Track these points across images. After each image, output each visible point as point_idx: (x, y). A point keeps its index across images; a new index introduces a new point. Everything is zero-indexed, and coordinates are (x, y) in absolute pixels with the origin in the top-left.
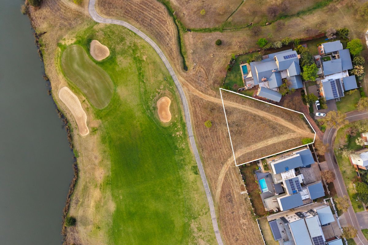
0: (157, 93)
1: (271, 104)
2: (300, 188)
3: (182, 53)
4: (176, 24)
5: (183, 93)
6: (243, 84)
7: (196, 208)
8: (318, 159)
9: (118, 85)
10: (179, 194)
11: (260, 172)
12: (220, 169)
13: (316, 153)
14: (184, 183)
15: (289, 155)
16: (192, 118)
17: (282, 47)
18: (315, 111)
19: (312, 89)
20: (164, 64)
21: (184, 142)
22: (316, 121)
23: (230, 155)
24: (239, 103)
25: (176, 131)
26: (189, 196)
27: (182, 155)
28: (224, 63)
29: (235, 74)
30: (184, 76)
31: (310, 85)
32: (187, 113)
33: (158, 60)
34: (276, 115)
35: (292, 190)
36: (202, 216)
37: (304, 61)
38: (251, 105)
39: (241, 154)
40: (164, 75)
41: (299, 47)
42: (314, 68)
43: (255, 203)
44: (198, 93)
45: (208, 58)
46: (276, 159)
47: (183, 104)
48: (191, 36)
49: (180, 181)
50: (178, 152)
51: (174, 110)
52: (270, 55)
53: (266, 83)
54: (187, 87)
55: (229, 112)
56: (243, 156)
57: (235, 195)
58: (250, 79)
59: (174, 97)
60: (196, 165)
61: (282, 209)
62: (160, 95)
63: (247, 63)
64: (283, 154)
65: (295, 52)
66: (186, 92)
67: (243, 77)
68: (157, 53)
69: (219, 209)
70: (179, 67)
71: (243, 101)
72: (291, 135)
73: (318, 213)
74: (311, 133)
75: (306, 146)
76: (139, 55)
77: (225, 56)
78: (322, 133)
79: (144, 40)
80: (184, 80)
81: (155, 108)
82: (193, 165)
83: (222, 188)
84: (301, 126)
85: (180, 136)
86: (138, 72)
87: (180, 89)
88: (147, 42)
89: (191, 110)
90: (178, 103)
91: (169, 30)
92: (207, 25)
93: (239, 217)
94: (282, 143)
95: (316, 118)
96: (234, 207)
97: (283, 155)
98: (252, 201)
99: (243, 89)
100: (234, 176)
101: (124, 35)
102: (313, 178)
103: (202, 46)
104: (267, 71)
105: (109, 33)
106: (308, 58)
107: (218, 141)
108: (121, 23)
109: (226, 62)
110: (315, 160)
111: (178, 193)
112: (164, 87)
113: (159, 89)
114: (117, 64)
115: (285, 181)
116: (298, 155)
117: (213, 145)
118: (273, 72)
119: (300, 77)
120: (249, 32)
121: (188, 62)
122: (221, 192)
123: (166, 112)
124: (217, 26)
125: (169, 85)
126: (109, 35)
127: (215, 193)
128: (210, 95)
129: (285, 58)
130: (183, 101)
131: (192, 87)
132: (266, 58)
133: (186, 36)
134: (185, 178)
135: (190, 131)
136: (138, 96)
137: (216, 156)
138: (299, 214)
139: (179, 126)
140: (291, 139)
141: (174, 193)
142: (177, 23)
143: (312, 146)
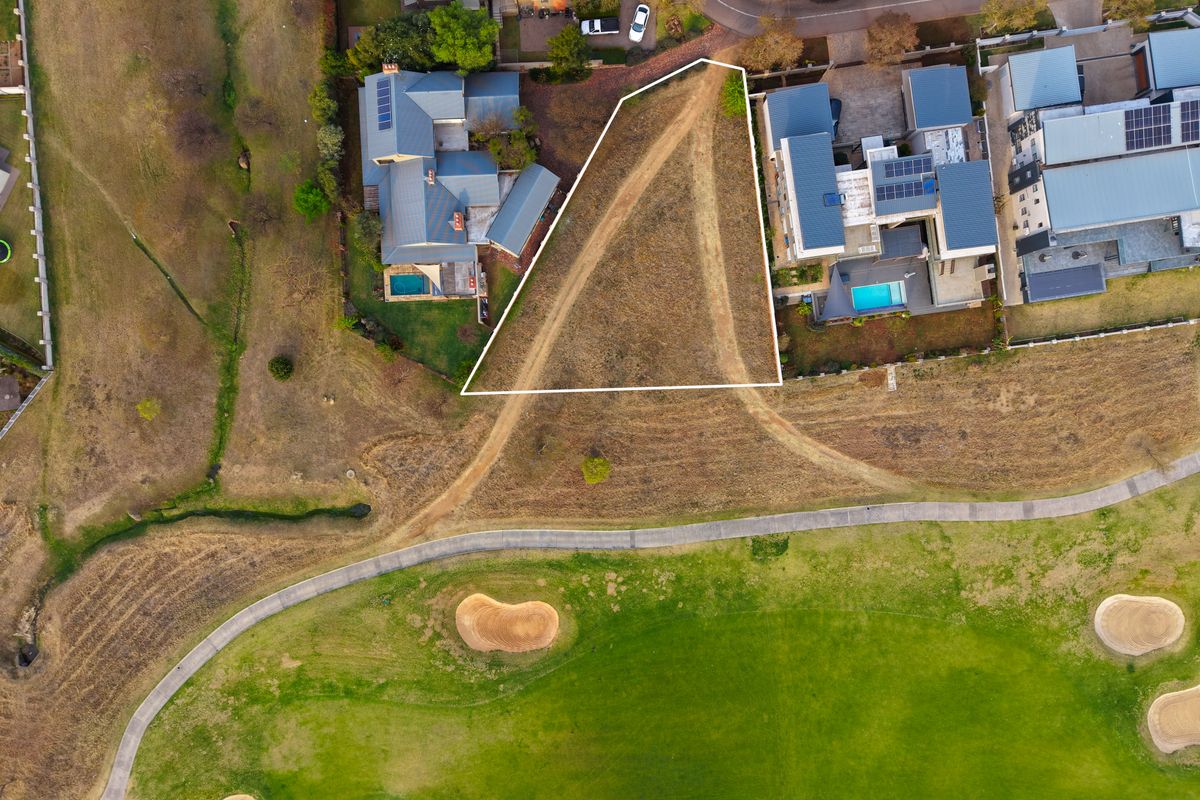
0: (438, 643)
1: (561, 211)
2: (918, 163)
3: (298, 513)
4: (181, 517)
5: (454, 542)
6: (462, 303)
7: (917, 572)
8: (813, 65)
9: (378, 786)
10: (850, 627)
11: (823, 299)
12: (784, 452)
13: (788, 69)
14: (811, 601)
15: (777, 176)
16: (562, 523)
17: (340, 128)
18: (621, 43)
19: (531, 37)
20: (326, 592)
21: (649, 571)
22: (661, 46)
23: (735, 402)
24: (535, 332)
25: (599, 595)
26: (865, 590)
27: (702, 590)
28: (365, 360)
29: (418, 327)
30: (390, 526)
31: (517, 45)
32: (537, 538)
33: (307, 615)
34: (610, 198)
35: (919, 193)
36: (952, 554)
37: (411, 52)
38: (553, 289)
39: (736, 362)
40: (367, 604)
41: (353, 60)
42: (445, 19)
43: (941, 344)
44: (466, 484)
45: (337, 420)
46: (781, 229)
47: (497, 546)
48: (237, 469)
49: (802, 616)
50: (683, 600)
51: (515, 588)
52: (368, 176)
53: (476, 215)
54: (436, 520)
55: (563, 373)
56: (747, 352)
57: (895, 413)
58: (447, 274)
59: (463, 579)
60: (751, 543)
61: (990, 249)
62: (445, 633)
63: (385, 271)
64: (768, 199)
65: (371, 81)
66: (454, 526)
67: (436, 298)
68: (280, 613)
69: (940, 484)
70: (350, 537)
71: (530, 313)
72: (697, 153)
73: (1027, 107)
74: (706, 74)
75: (753, 102)
76: (276, 682)
77: (340, 350)
78: (713, 32)
79: (218, 652)
80: (404, 527)
81: (495, 660)
82: (747, 552)
83: (859, 456)
84: (670, 106)
85: (623, 583)
86: (342, 698)
87: (437, 551)
88: (231, 642)
89: (528, 519)
90: (492, 569)
91: (199, 551)
92: (205, 398)
93: (985, 413)
94: (723, 193)
95: (651, 44)
96: (940, 425)
97: (774, 197)
98: (930, 354)
99: (485, 307)
100: (818, 402)
101: (187, 726)
102: (884, 99)
103: (284, 436)
104: (427, 204)
105: (166, 787)
106: (405, 34)
107: (669, 441)
108: (138, 729)
109: (363, 351)
110: (815, 77)
111: (845, 632)
112: (417, 610)
113: (420, 632)
114: (295, 775)
115: (877, 215)
116: (784, 142)
117: (684, 460)
118: (436, 181)
119: (475, 80)
120: (263, 244)
121: (335, 498)
122: (874, 464)
123: (517, 617)
124: (217, 360)
125: (413, 592)
126: (174, 788)
127: (873, 488)
128: (483, 436)
129: (385, 124)
130: (488, 546)
131: (439, 500)
132: (376, 195)
133: (233, 489)
134: (793, 596)
135: (610, 539)
136: (435, 718)
137: (725, 460)
138: (1017, 180)
139: (585, 578)
140: (715, 153)
141: (842, 646)
142: (175, 512)
143: (756, 80)
